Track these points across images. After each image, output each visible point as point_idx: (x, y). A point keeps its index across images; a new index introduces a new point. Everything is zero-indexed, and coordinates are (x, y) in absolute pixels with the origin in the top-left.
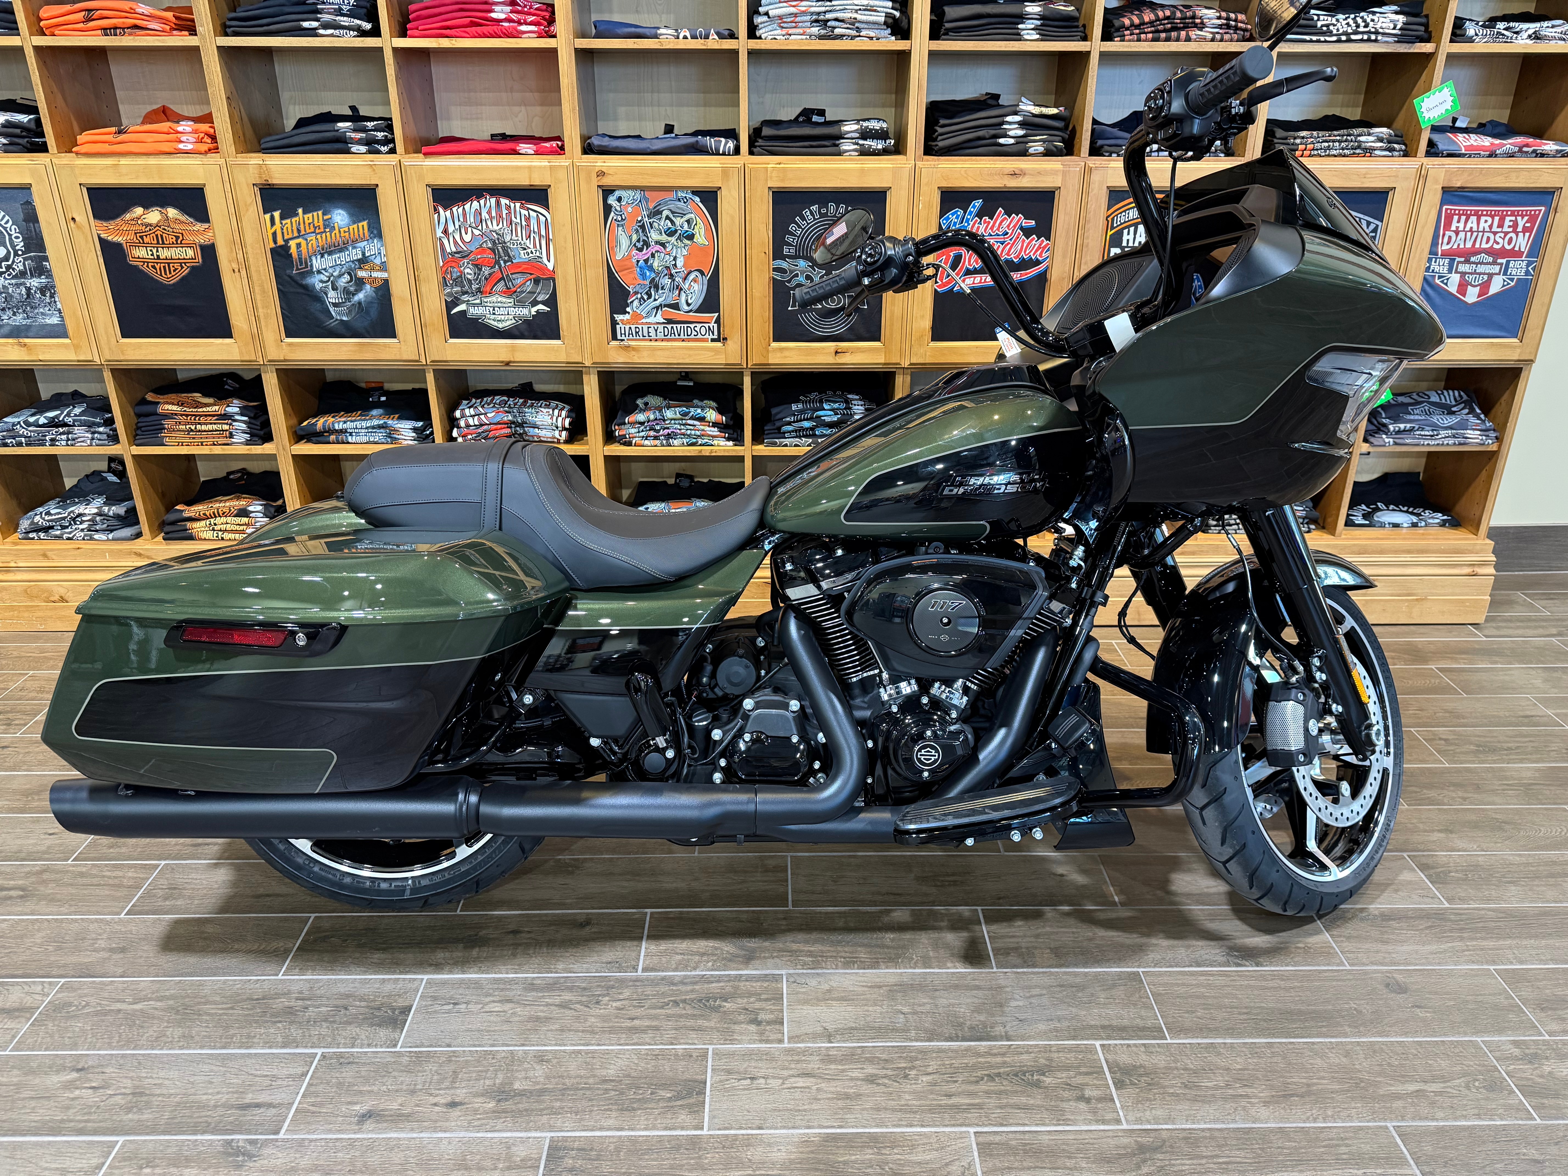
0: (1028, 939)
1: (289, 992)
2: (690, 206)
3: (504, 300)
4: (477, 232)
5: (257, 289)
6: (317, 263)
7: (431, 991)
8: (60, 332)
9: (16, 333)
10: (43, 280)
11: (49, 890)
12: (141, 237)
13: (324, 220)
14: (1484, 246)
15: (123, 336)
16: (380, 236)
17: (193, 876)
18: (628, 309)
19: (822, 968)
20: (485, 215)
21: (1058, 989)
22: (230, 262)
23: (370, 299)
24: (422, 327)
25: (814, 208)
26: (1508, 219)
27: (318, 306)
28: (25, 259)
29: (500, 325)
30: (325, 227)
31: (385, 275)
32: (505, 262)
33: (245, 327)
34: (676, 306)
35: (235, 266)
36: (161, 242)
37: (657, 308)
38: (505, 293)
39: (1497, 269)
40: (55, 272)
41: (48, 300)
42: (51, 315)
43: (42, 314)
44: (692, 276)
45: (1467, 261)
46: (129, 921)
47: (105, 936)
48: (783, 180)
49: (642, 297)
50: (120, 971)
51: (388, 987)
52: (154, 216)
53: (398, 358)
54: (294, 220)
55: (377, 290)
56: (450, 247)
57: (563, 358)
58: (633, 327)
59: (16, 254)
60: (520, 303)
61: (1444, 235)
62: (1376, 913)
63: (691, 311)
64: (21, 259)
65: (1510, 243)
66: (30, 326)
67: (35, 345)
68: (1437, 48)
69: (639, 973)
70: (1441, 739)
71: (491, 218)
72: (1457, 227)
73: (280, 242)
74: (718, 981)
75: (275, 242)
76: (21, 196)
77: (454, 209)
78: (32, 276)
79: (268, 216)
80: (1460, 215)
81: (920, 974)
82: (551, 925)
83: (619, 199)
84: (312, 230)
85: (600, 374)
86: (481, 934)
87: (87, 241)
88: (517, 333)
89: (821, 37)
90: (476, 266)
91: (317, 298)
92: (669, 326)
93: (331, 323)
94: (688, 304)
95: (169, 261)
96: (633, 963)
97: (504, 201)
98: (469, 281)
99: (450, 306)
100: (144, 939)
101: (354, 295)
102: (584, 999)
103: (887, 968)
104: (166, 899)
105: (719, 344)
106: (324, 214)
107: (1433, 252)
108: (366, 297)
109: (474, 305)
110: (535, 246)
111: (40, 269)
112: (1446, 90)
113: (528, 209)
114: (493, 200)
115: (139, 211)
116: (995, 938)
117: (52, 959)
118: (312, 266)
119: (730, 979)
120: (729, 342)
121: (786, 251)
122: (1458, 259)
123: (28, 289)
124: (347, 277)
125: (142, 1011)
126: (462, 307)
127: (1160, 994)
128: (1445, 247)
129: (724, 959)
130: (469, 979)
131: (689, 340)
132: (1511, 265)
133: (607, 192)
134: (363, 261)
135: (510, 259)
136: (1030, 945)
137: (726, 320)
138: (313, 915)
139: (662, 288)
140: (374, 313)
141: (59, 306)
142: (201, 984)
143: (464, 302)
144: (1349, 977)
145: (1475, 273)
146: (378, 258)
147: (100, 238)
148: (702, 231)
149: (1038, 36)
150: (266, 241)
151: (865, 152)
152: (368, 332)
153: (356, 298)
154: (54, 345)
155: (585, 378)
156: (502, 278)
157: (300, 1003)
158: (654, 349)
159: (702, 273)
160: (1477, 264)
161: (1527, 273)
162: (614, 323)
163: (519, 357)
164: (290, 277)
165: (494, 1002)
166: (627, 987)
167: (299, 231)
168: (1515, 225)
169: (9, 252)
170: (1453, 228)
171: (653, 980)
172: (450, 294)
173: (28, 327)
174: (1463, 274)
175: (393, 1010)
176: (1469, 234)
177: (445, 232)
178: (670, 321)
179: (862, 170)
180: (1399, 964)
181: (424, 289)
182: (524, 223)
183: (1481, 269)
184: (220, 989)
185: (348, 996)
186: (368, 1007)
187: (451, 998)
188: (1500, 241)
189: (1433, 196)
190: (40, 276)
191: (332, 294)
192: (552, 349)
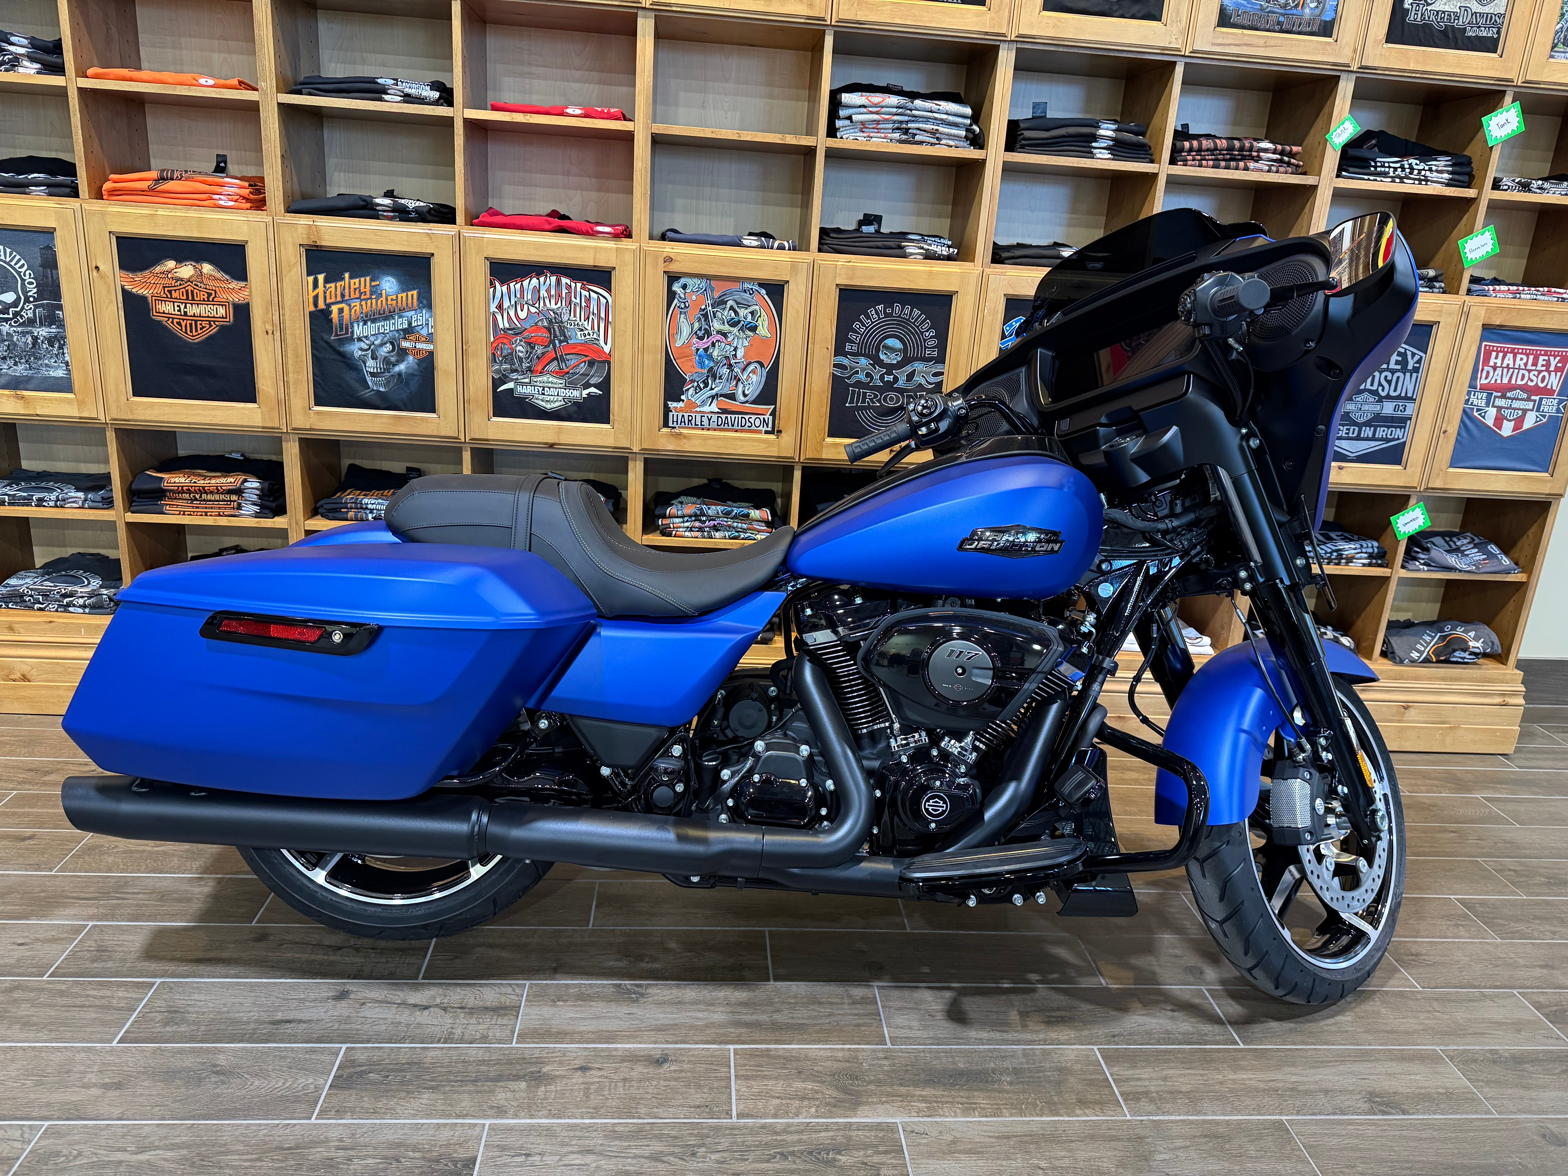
0: (1155, 1082)
1: (327, 1140)
2: (756, 297)
3: (555, 380)
4: (533, 310)
5: (290, 353)
6: (359, 330)
7: (496, 1140)
8: (64, 385)
9: (15, 384)
10: (54, 330)
11: (24, 1011)
12: (170, 292)
13: (371, 286)
14: (1519, 382)
15: (134, 395)
16: (429, 306)
17: (196, 997)
18: (683, 397)
19: (940, 1116)
20: (543, 293)
21: (1203, 1140)
22: (264, 323)
23: (411, 371)
24: (465, 403)
25: (880, 307)
26: (1541, 358)
27: (354, 374)
28: (36, 307)
29: (548, 406)
30: (372, 293)
31: (431, 347)
32: (560, 342)
33: (272, 392)
34: (732, 397)
35: (269, 327)
36: (190, 298)
37: (713, 397)
38: (557, 373)
39: (1530, 405)
40: (68, 322)
41: (55, 352)
42: (57, 368)
43: (47, 365)
44: (751, 367)
45: (1504, 397)
46: (125, 1051)
47: (95, 1068)
48: (851, 278)
49: (698, 386)
50: (117, 1112)
51: (446, 1134)
52: (186, 271)
53: (435, 433)
54: (339, 284)
55: (421, 362)
56: (503, 323)
57: (610, 442)
58: (686, 415)
59: (27, 300)
60: (571, 385)
61: (1482, 370)
62: (1507, 1054)
63: (746, 402)
64: (31, 306)
65: (1543, 380)
66: (31, 377)
67: (35, 398)
68: (1480, 193)
69: (734, 1120)
70: (1510, 870)
71: (550, 297)
72: (1495, 363)
73: (321, 305)
74: (826, 1130)
75: (316, 304)
76: (42, 240)
77: (512, 285)
78: (41, 325)
79: (311, 279)
80: (1498, 352)
81: (1049, 1122)
82: (623, 1061)
83: (684, 287)
84: (357, 295)
85: (646, 461)
86: (544, 1070)
87: (109, 292)
88: (564, 414)
89: (901, 142)
90: (529, 344)
91: (352, 365)
92: (724, 416)
93: (366, 394)
94: (745, 395)
95: (196, 319)
96: (725, 1108)
97: (565, 280)
98: (520, 359)
99: (496, 383)
100: (143, 1073)
101: (394, 365)
102: (677, 1150)
103: (1011, 1115)
104: (166, 1024)
105: (772, 437)
106: (371, 280)
107: (1472, 386)
108: (406, 368)
109: (523, 384)
110: (593, 328)
111: (52, 317)
112: (1487, 234)
113: (589, 290)
114: (554, 279)
115: (171, 264)
116: (1121, 1080)
117: (32, 1096)
118: (352, 332)
119: (840, 1127)
120: (783, 434)
121: (848, 347)
122: (1495, 394)
123: (35, 339)
124: (389, 347)
125: (148, 1162)
126: (510, 385)
127: (1311, 1147)
128: (1484, 381)
129: (828, 1104)
130: (540, 1125)
131: (742, 431)
132: (1544, 402)
133: (672, 278)
134: (409, 331)
135: (566, 339)
136: (1158, 1089)
137: (783, 413)
138: (344, 1046)
139: (720, 378)
140: (414, 385)
141: (67, 358)
142: (219, 1129)
143: (512, 380)
144: (1501, 1127)
145: (1510, 408)
146: (425, 329)
147: (124, 291)
148: (766, 324)
149: (1110, 156)
150: (306, 304)
151: (930, 256)
152: (405, 405)
153: (397, 369)
154: (56, 399)
155: (631, 465)
156: (556, 359)
157: (341, 1153)
158: (705, 438)
159: (762, 365)
160: (1512, 399)
161: (1558, 411)
162: (667, 410)
163: (565, 439)
164: (327, 343)
165: (572, 1152)
166: (724, 1135)
167: (343, 295)
168: (1548, 365)
169: (19, 298)
170: (1492, 364)
171: (752, 1129)
172: (497, 371)
173: (29, 379)
174: (1499, 408)
175: (455, 1162)
176: (1505, 370)
177: (500, 307)
178: (724, 411)
179: (931, 273)
180: (1547, 1113)
181: (471, 364)
182: (583, 304)
183: (1516, 404)
184: (242, 1134)
185: (399, 1145)
186: (423, 1158)
187: (521, 1148)
188: (1534, 378)
189: (1474, 332)
190: (50, 326)
191: (370, 363)
192: (600, 432)
